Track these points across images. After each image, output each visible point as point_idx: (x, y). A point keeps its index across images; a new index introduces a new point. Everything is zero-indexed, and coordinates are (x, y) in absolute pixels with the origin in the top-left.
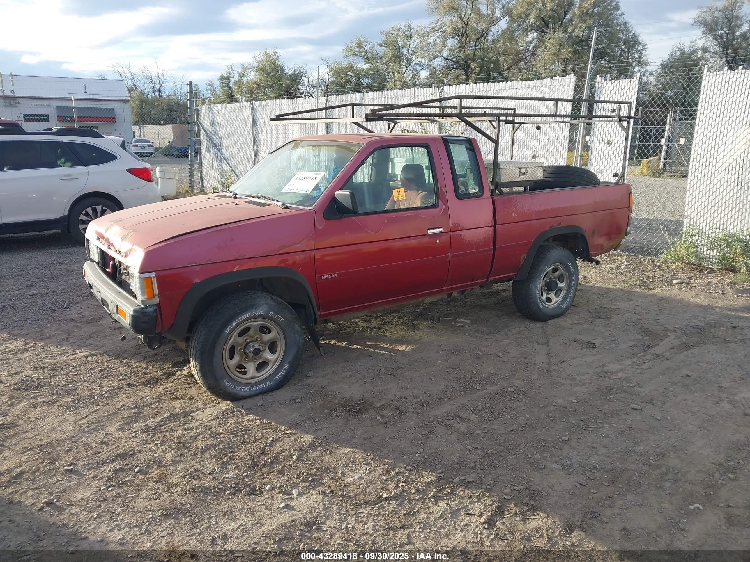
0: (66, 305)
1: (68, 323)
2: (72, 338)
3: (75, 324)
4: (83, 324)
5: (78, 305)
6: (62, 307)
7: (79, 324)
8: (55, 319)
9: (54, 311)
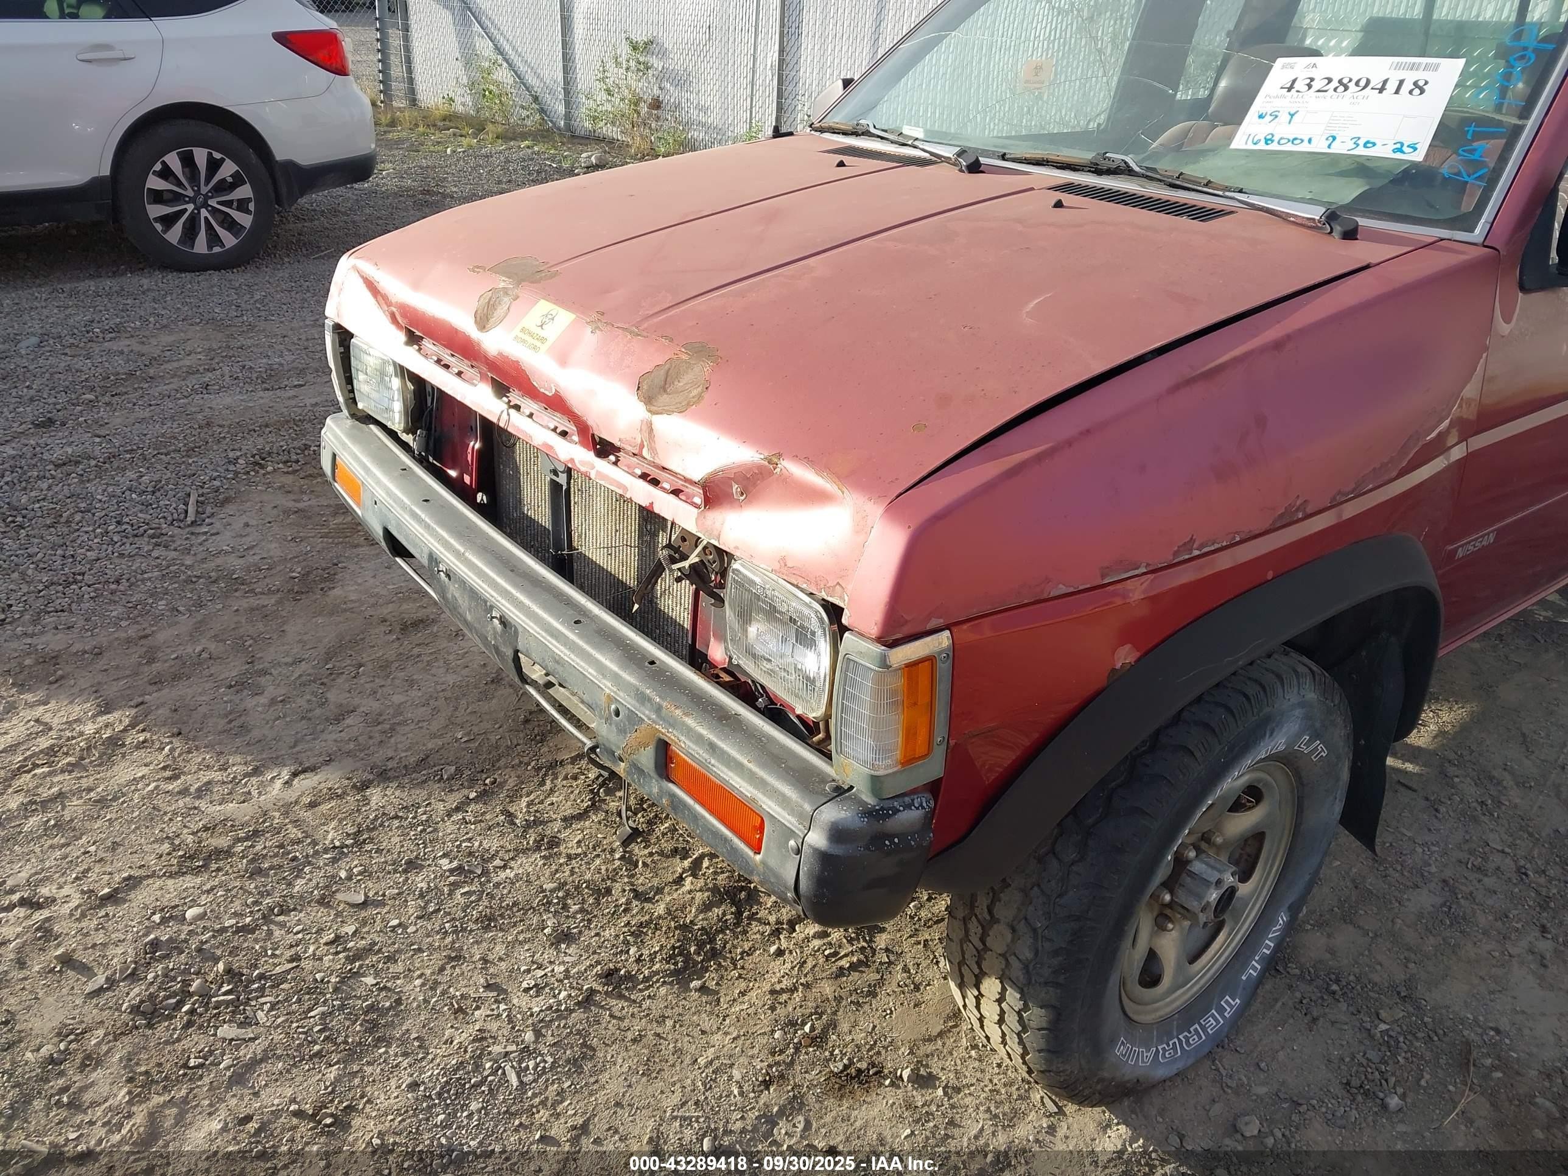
0: (191, 509)
1: (226, 595)
2: (264, 672)
3: (253, 601)
4: (280, 602)
5: (230, 509)
6: (179, 521)
7: (265, 601)
8: (176, 575)
9: (158, 538)
